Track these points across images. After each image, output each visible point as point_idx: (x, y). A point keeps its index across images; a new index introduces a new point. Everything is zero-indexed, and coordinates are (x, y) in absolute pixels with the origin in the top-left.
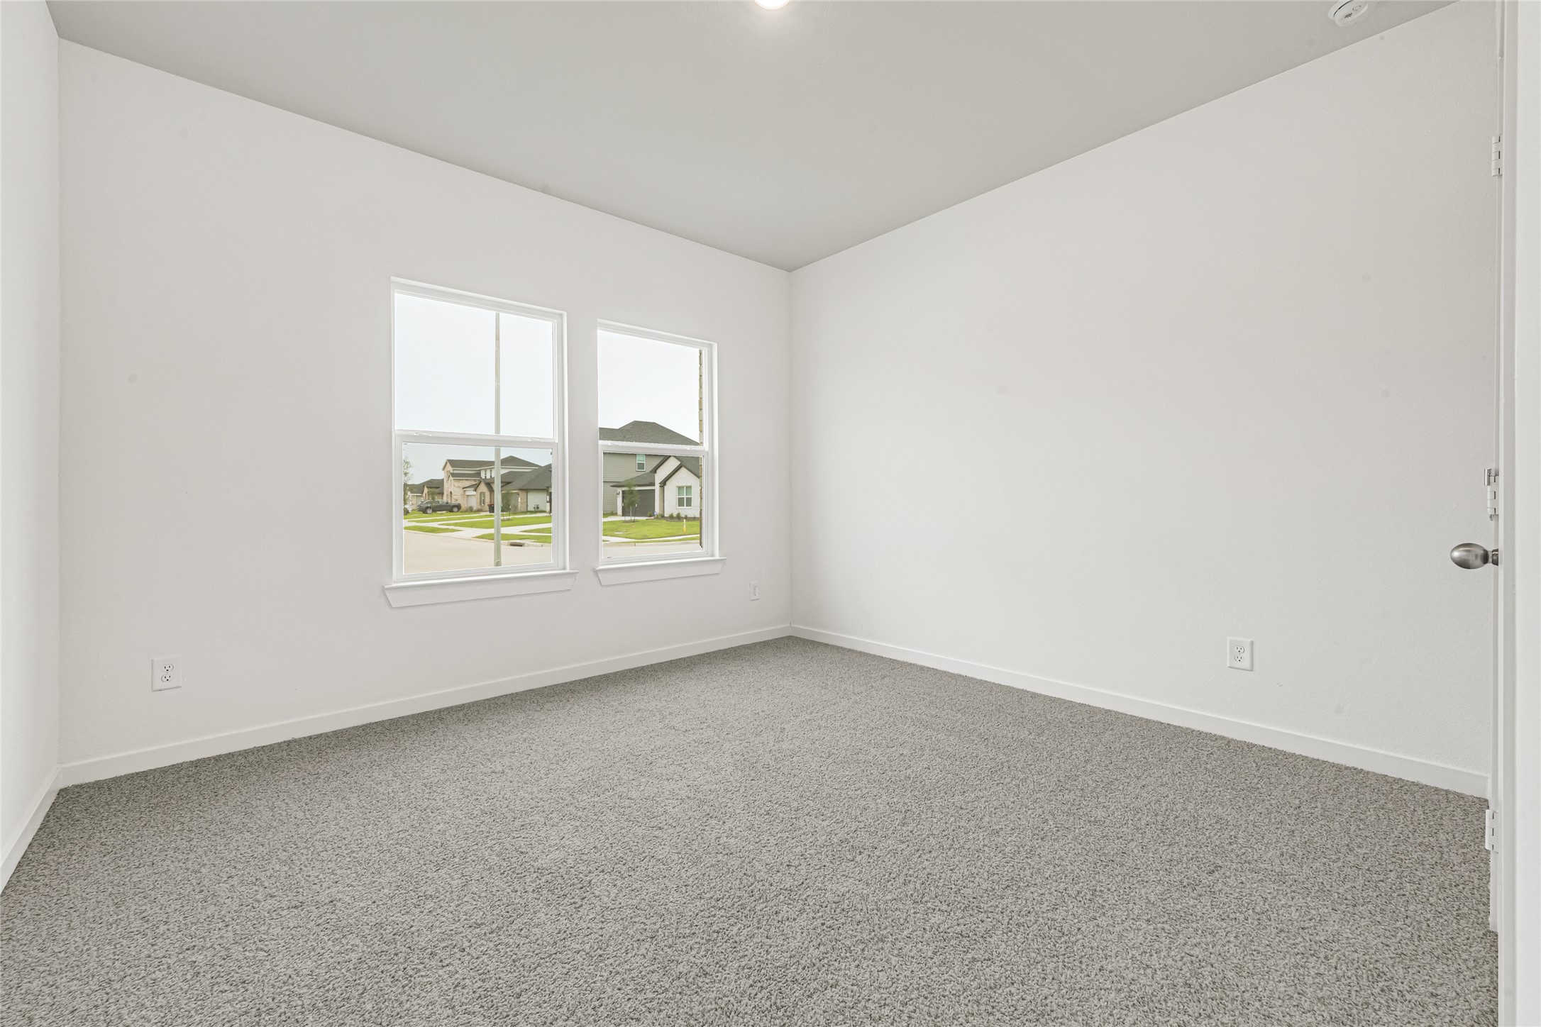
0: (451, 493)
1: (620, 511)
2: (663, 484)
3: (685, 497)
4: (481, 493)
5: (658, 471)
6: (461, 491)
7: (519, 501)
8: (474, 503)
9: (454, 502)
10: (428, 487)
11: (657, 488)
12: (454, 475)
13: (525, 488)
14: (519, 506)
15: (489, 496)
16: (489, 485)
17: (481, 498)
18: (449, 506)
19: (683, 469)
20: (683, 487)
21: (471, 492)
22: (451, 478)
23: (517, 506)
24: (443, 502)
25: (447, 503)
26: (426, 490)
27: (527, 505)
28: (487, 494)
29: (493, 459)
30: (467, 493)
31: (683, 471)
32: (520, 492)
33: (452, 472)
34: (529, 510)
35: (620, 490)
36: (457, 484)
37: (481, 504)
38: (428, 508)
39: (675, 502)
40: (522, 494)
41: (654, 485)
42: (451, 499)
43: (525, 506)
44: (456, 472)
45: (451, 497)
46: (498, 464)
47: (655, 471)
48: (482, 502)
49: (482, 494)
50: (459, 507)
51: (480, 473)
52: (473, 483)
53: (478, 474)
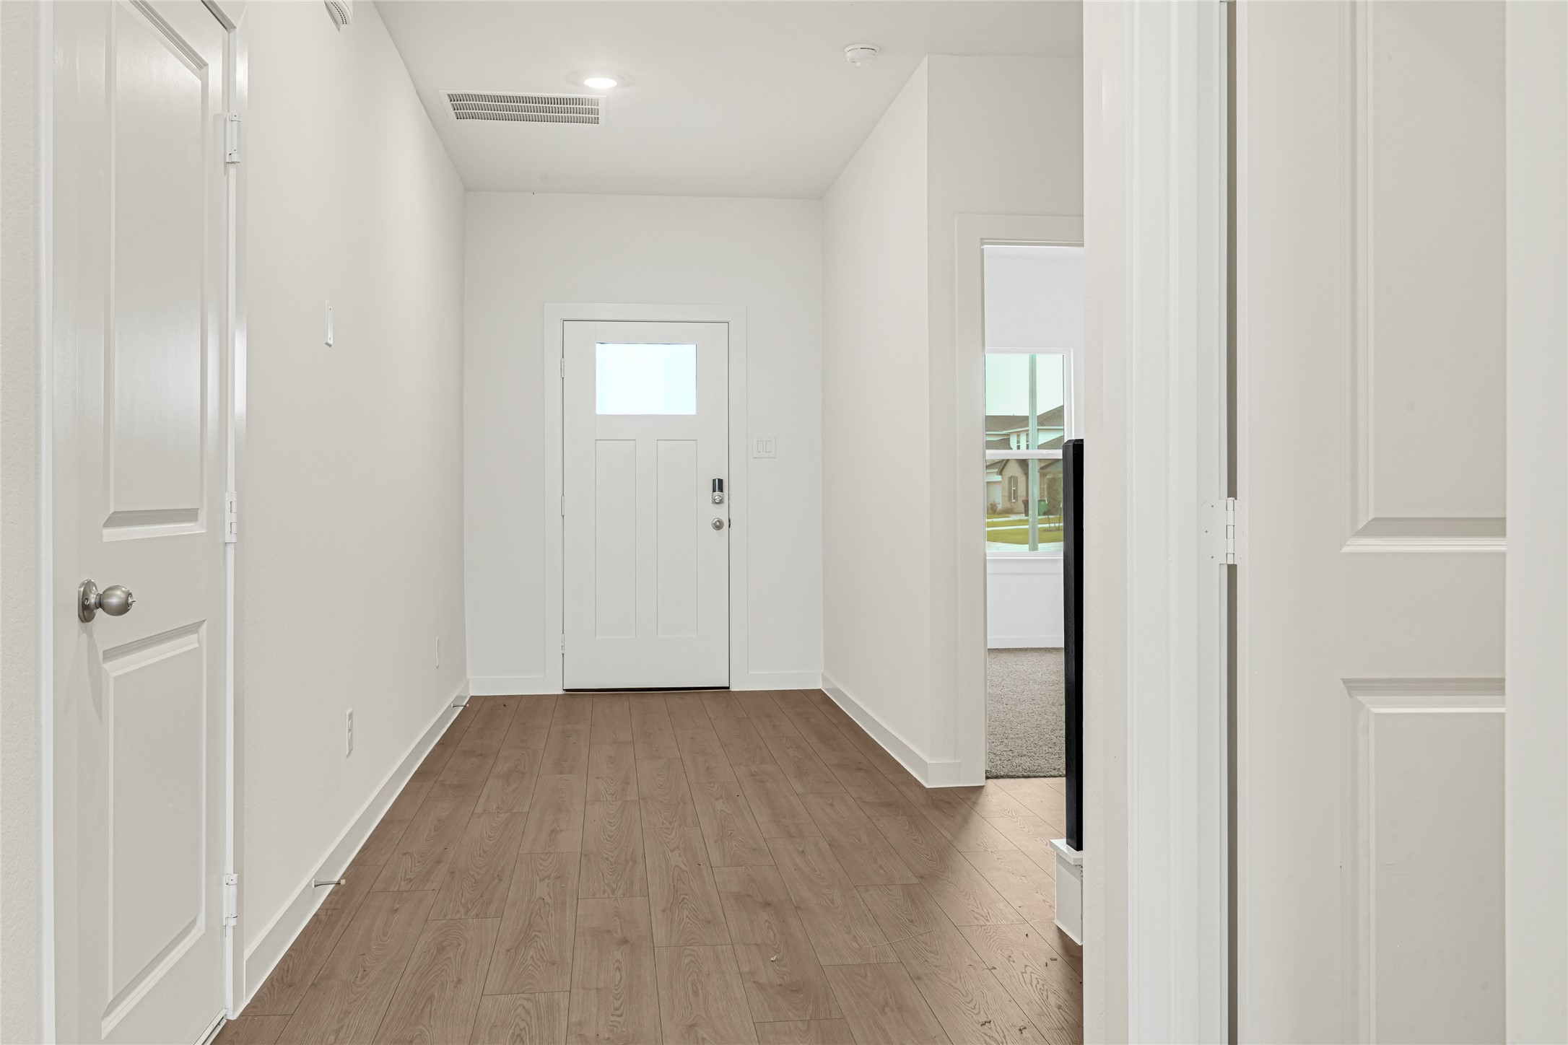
15: (1024, 483)
28: (1021, 479)
29: (1027, 414)
46: (1033, 424)
48: (1013, 495)
49: (1013, 480)
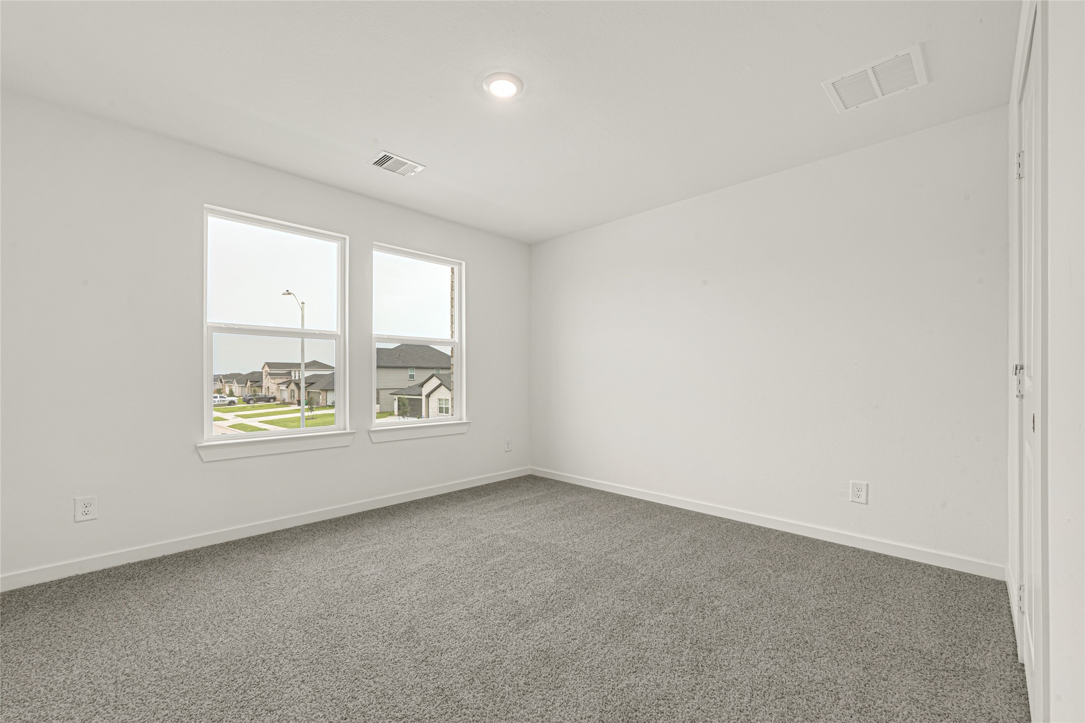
0: (268, 387)
1: (396, 412)
2: (428, 396)
3: (444, 406)
4: (291, 390)
5: (424, 386)
6: (275, 386)
7: (321, 398)
8: (286, 396)
9: (271, 395)
10: (250, 381)
11: (423, 398)
12: (270, 374)
13: (325, 389)
14: (321, 402)
16: (298, 385)
17: (291, 394)
18: (267, 398)
19: (442, 386)
20: (442, 399)
21: (283, 387)
22: (268, 376)
23: (319, 402)
24: (263, 395)
25: (265, 396)
26: (249, 383)
27: (327, 401)
30: (281, 388)
31: (443, 388)
32: (321, 391)
33: (269, 372)
34: (328, 404)
35: (396, 397)
36: (273, 381)
37: (291, 398)
38: (250, 399)
39: (437, 410)
40: (323, 393)
41: (422, 396)
42: (268, 392)
43: (325, 401)
44: (272, 372)
45: (268, 390)
47: (422, 385)
50: (274, 399)
51: (291, 372)
52: (286, 380)
53: (289, 374)
